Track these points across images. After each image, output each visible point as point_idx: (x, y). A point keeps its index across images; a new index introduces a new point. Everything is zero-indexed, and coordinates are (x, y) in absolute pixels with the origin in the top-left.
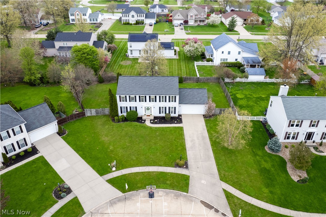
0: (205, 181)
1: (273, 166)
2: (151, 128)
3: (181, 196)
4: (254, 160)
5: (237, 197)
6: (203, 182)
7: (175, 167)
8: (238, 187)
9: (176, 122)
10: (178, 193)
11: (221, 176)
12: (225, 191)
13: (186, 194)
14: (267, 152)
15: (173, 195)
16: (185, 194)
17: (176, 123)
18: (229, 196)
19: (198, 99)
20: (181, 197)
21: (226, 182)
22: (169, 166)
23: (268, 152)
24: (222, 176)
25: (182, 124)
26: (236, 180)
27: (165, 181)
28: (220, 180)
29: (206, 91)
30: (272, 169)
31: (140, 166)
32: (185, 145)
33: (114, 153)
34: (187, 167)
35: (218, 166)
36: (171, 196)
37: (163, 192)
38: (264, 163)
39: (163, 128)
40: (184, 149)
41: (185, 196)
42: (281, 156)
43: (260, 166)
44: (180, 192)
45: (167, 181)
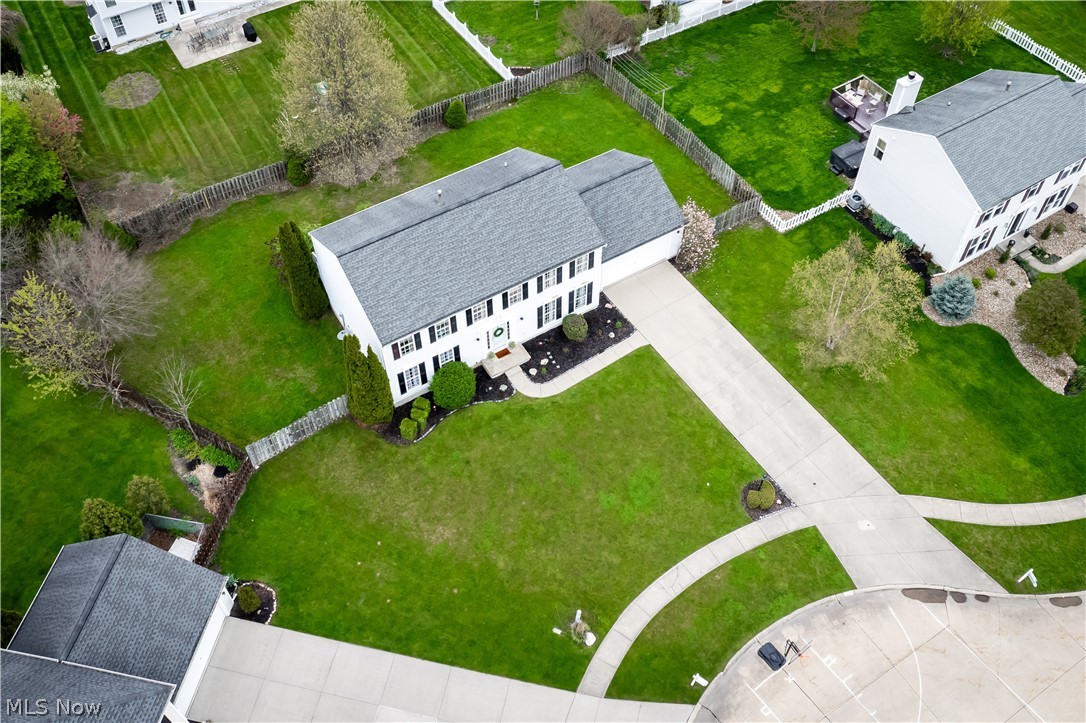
0: (869, 522)
1: (984, 368)
2: (553, 402)
3: (845, 608)
4: (930, 375)
5: (974, 525)
6: (864, 525)
7: (755, 518)
8: (957, 492)
9: (612, 335)
10: (831, 604)
11: (892, 480)
12: (934, 522)
13: (851, 593)
14: (940, 328)
15: (823, 618)
16: (851, 596)
17: (617, 340)
18: (955, 533)
19: (648, 216)
20: (848, 611)
21: (917, 491)
22: (735, 525)
23: (942, 323)
24: (895, 478)
25: (636, 333)
26: (935, 471)
27: (768, 584)
28: (900, 493)
29: (657, 172)
30: (989, 381)
31: (657, 577)
32: (716, 420)
33: (528, 578)
34: (786, 502)
35: (860, 449)
36: (823, 625)
37: (792, 625)
38: (958, 371)
39: (592, 381)
40: (724, 438)
41: (856, 601)
42: (979, 322)
43: (955, 384)
44: (833, 597)
45: (774, 582)
